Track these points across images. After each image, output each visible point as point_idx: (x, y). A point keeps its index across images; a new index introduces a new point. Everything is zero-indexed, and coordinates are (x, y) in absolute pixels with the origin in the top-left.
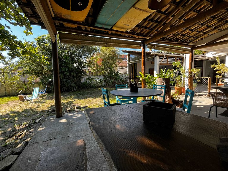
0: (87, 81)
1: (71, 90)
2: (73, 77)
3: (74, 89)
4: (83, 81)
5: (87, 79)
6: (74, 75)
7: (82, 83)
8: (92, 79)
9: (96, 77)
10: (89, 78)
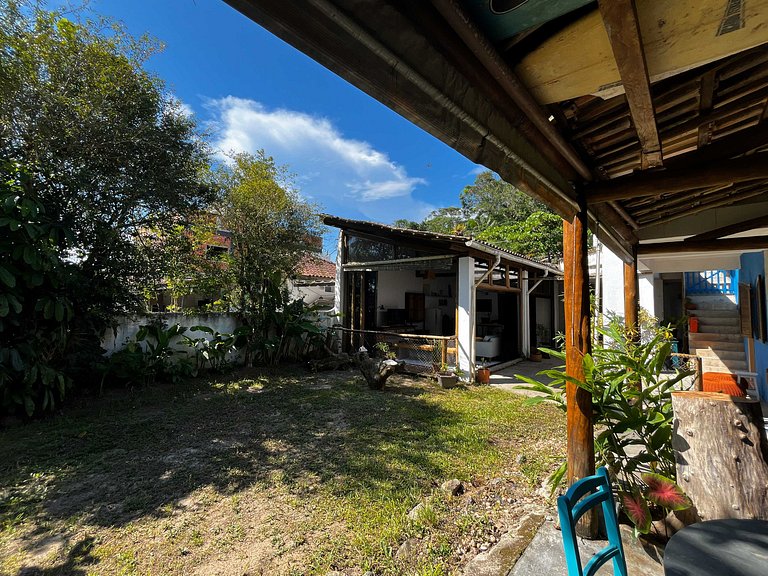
0: (143, 344)
1: (21, 411)
2: (52, 325)
3: (39, 401)
4: (113, 343)
5: (140, 336)
6: (60, 318)
7: (107, 360)
8: (174, 333)
9: (196, 322)
10: (153, 330)
